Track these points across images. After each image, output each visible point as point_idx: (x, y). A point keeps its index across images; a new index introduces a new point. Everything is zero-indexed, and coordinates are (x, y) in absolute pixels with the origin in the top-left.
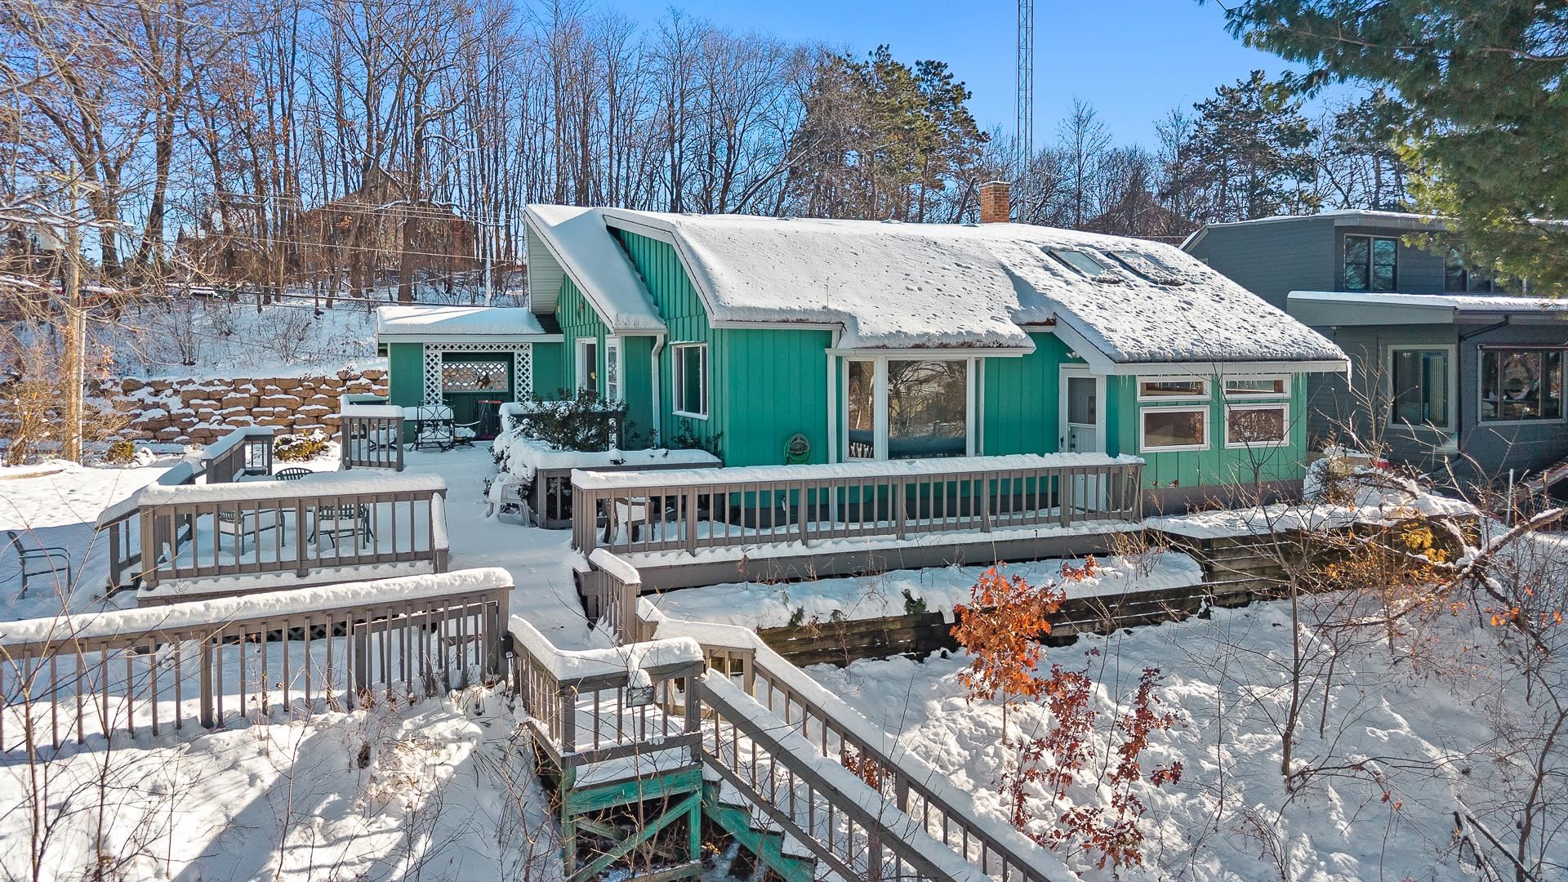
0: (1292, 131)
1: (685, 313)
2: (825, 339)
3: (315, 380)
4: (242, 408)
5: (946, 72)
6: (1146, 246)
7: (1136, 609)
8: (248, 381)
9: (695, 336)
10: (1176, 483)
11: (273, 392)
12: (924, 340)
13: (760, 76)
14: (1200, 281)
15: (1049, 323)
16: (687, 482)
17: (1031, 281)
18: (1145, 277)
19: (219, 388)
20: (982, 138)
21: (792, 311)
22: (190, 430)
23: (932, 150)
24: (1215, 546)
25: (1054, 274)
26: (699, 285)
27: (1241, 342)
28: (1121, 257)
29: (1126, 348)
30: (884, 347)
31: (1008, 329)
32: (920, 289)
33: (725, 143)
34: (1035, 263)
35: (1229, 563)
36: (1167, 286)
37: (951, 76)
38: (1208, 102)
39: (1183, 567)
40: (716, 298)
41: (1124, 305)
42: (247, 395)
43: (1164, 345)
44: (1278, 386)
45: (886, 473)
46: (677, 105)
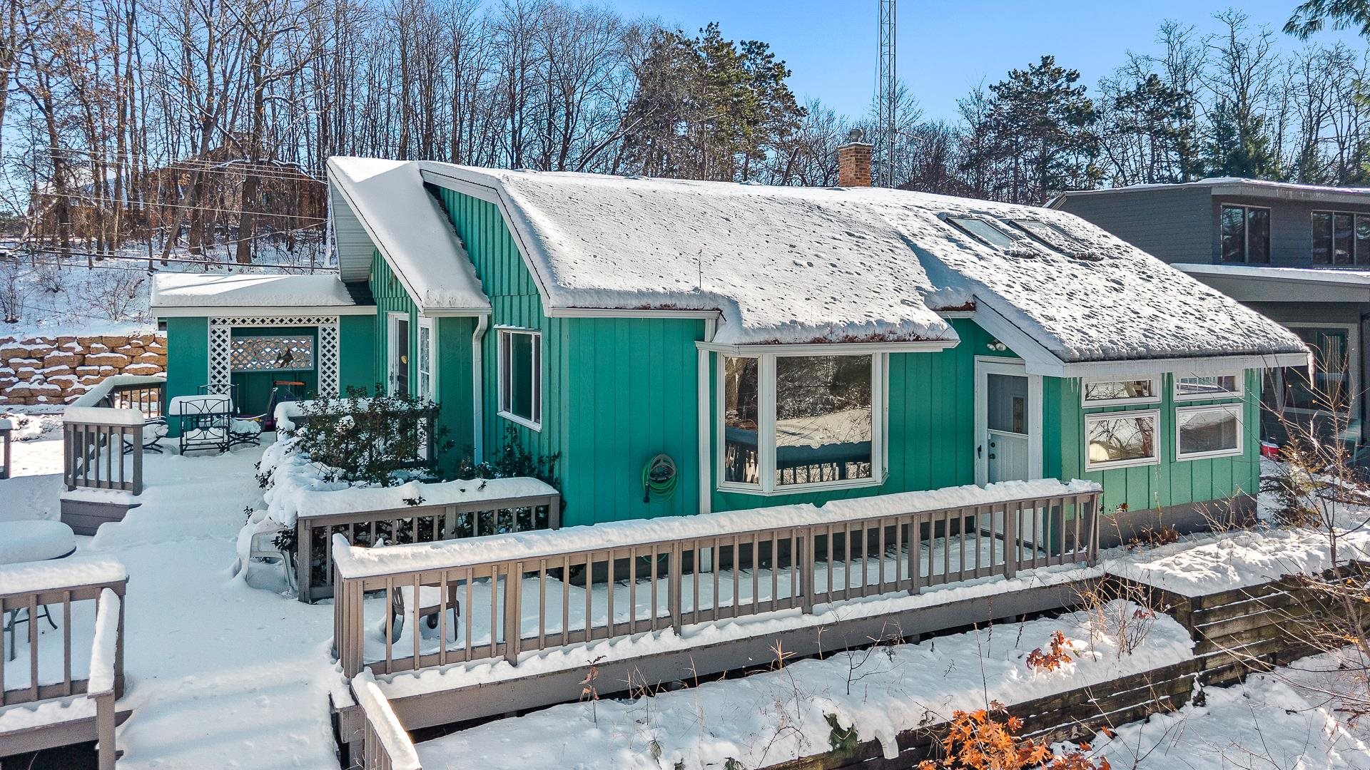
0: (1079, 111)
1: (514, 291)
2: (697, 330)
3: (144, 338)
4: (65, 367)
5: (768, 52)
6: (1044, 213)
7: (1120, 702)
8: (72, 339)
9: (525, 320)
10: (1124, 506)
11: (99, 351)
12: (826, 332)
13: (597, 47)
14: (1116, 255)
15: (969, 307)
16: (506, 555)
17: (939, 255)
18: (1061, 251)
19: (41, 347)
20: (801, 112)
21: (654, 294)
22: (8, 390)
23: (756, 122)
24: (1206, 605)
25: (962, 246)
26: (531, 258)
27: (1196, 333)
28: (1026, 226)
29: (1074, 343)
30: (776, 342)
31: (925, 317)
32: (810, 265)
33: (563, 111)
34: (934, 232)
35: (1223, 625)
36: (1088, 262)
37: (772, 56)
38: (1002, 84)
39: (1171, 637)
40: (554, 276)
41: (1050, 285)
42: (71, 354)
43: (1115, 337)
44: (1228, 383)
45: (788, 523)
46: (518, 74)
